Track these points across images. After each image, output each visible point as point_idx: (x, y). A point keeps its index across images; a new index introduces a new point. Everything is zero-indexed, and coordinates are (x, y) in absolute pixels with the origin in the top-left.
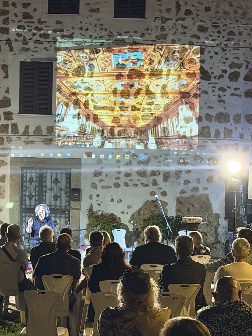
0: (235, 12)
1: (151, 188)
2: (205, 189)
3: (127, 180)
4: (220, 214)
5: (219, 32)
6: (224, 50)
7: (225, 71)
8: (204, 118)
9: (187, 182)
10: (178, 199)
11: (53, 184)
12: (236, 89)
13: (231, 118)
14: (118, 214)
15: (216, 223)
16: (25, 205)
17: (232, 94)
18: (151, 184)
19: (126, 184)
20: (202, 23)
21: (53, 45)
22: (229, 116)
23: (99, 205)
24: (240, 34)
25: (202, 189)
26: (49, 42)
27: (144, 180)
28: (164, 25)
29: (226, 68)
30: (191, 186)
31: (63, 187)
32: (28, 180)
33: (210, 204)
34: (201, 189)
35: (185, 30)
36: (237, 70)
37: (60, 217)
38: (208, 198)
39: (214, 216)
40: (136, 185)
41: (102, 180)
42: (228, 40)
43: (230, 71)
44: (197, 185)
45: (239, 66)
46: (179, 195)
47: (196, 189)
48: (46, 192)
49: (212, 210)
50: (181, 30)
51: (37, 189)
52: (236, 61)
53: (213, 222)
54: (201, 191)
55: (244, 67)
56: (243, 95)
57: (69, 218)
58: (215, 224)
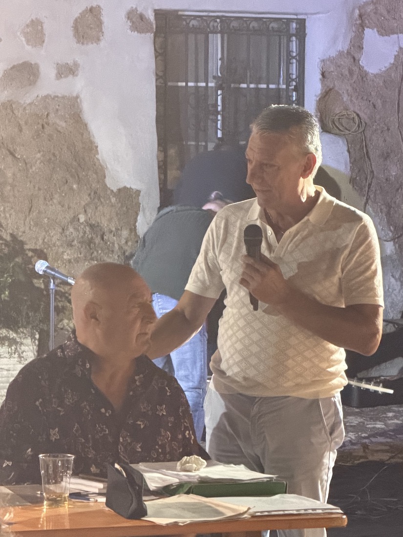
4: (138, 192)
15: (125, 233)
25: (53, 73)
33: (92, 142)
34: (48, 72)
39: (113, 200)
44: (30, 53)
47: (25, 73)
49: (100, 172)
53: (111, 232)
54: (48, 84)
58: (123, 241)
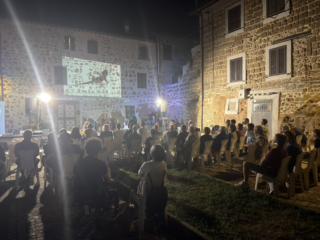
0: (125, 56)
1: (103, 110)
2: (120, 109)
3: (95, 107)
5: (121, 61)
6: (123, 67)
7: (124, 74)
8: (118, 88)
9: (114, 107)
10: (112, 113)
11: (69, 109)
12: (127, 79)
13: (126, 88)
14: (93, 119)
16: (59, 117)
17: (126, 81)
18: (103, 108)
19: (95, 109)
20: (116, 58)
21: (66, 61)
22: (125, 87)
23: (86, 116)
24: (127, 62)
26: (65, 60)
27: (101, 107)
28: (104, 57)
29: (124, 73)
30: (115, 109)
31: (73, 110)
32: (59, 108)
33: (121, 114)
34: (118, 110)
35: (111, 60)
36: (127, 73)
37: (72, 120)
38: (120, 112)
40: (98, 109)
41: (87, 108)
42: (124, 64)
43: (125, 74)
44: (117, 108)
45: (128, 72)
46: (112, 112)
47: (117, 110)
48: (66, 112)
49: (122, 116)
50: (109, 59)
51: (63, 111)
52: (127, 71)
54: (119, 110)
55: (129, 72)
56: (129, 81)
57: (76, 121)
